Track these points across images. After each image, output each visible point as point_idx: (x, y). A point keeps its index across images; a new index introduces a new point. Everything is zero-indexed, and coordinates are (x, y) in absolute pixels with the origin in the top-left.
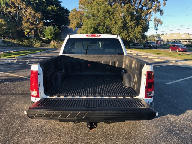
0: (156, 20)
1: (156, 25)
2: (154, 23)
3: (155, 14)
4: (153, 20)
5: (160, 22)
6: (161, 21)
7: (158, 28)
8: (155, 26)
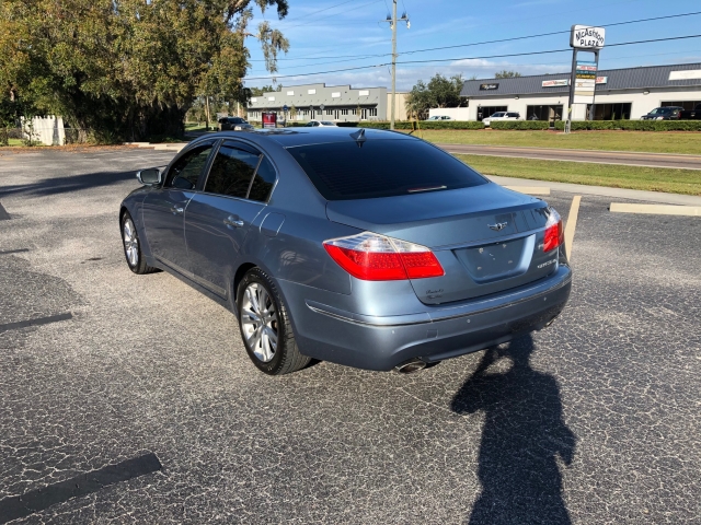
0: (265, 31)
1: (271, 54)
2: (260, 44)
3: (263, 10)
4: (258, 33)
5: (279, 41)
6: (284, 37)
7: (278, 64)
8: (267, 55)
